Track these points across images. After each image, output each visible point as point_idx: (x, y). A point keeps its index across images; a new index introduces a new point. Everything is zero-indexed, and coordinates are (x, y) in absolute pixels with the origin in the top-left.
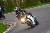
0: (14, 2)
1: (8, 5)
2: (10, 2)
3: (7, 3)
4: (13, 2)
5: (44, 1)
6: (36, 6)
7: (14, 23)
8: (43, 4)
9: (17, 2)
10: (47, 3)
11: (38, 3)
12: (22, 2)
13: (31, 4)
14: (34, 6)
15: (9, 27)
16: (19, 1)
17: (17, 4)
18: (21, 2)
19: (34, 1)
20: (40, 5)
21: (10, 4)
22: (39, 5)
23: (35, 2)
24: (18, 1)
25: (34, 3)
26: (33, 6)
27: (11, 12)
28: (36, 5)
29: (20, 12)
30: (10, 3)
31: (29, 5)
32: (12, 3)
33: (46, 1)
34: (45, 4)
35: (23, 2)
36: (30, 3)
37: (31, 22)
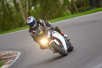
0: (15, 10)
1: (4, 16)
2: (8, 10)
3: (2, 13)
4: (13, 10)
5: (77, 9)
6: (60, 18)
7: (17, 54)
8: (75, 15)
9: (21, 11)
10: (83, 13)
11: (65, 13)
12: (33, 11)
13: (50, 14)
14: (56, 19)
15: (6, 62)
16: (26, 9)
17: (22, 15)
18: (31, 11)
19: (55, 9)
20: (69, 17)
21: (7, 14)
22: (66, 17)
23: (59, 10)
24: (24, 9)
25: (57, 13)
26: (54, 18)
27: (10, 31)
28: (60, 16)
29: (38, 26)
30: (8, 12)
31: (45, 17)
32: (11, 13)
33: (82, 8)
34: (79, 14)
35: (35, 11)
36: (49, 12)
37: (60, 46)
